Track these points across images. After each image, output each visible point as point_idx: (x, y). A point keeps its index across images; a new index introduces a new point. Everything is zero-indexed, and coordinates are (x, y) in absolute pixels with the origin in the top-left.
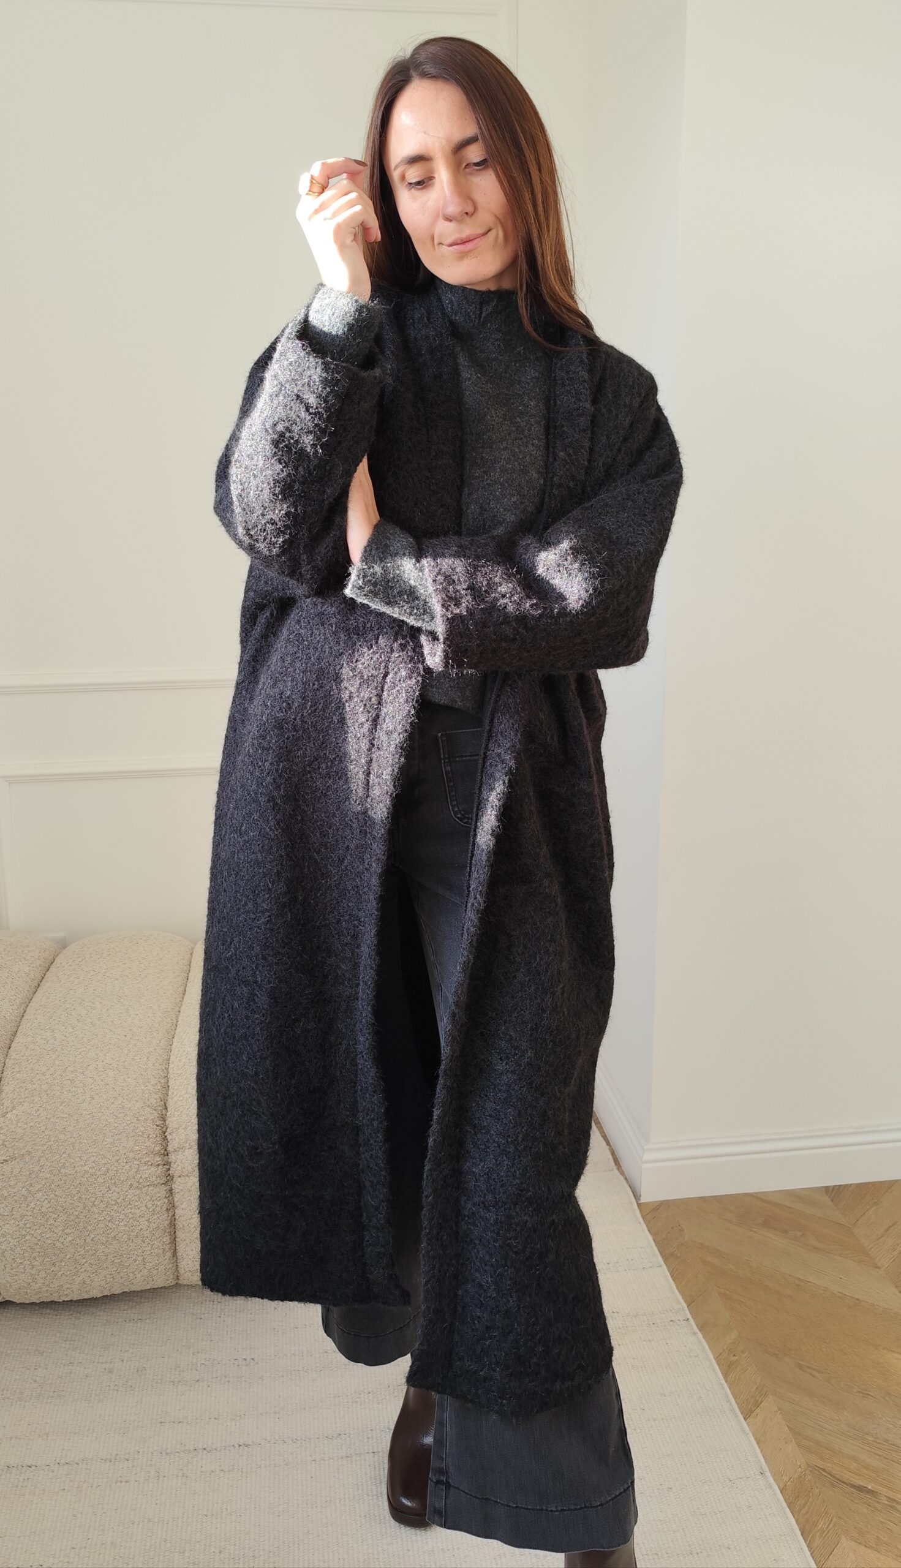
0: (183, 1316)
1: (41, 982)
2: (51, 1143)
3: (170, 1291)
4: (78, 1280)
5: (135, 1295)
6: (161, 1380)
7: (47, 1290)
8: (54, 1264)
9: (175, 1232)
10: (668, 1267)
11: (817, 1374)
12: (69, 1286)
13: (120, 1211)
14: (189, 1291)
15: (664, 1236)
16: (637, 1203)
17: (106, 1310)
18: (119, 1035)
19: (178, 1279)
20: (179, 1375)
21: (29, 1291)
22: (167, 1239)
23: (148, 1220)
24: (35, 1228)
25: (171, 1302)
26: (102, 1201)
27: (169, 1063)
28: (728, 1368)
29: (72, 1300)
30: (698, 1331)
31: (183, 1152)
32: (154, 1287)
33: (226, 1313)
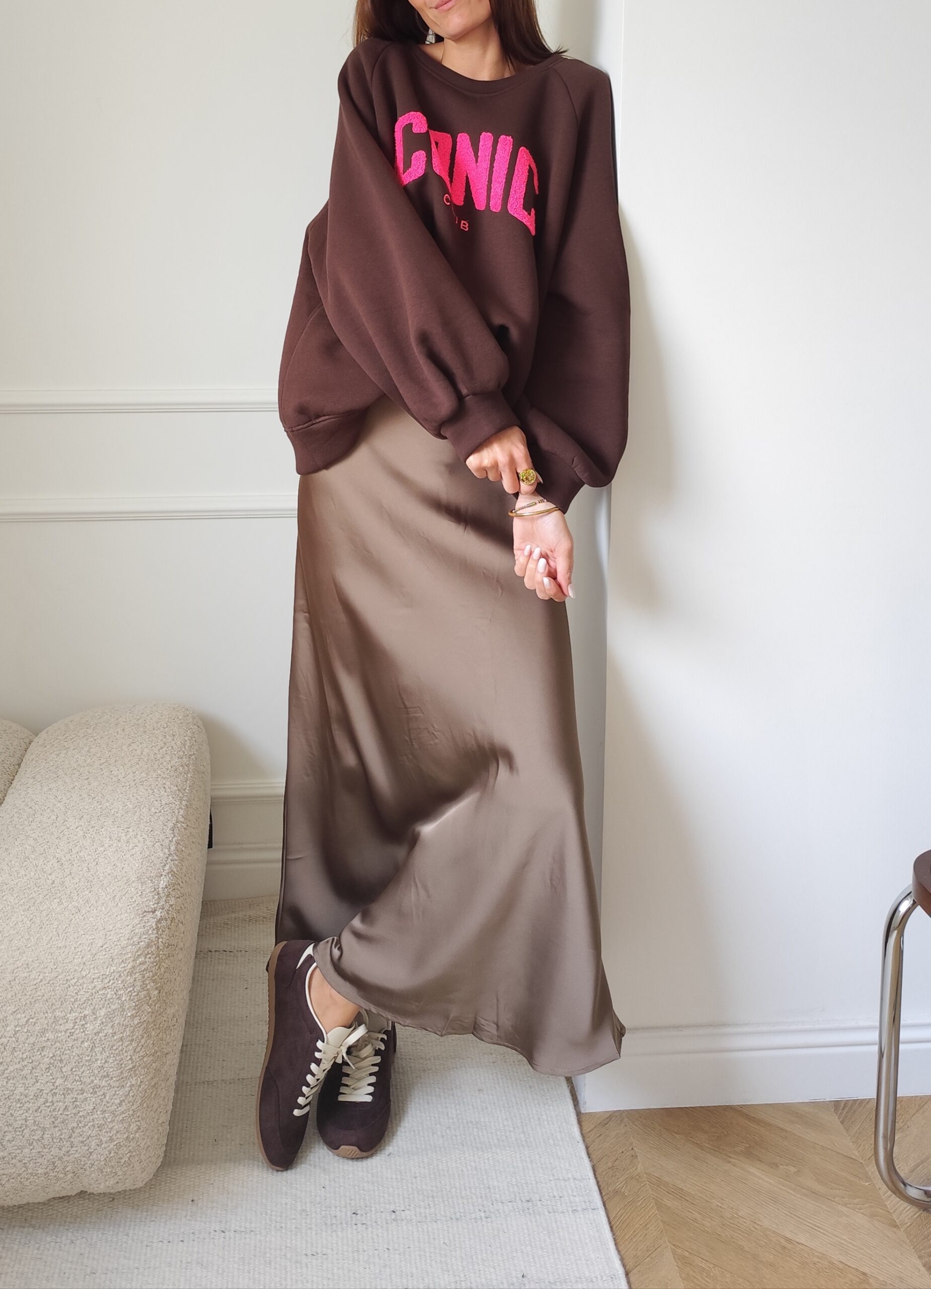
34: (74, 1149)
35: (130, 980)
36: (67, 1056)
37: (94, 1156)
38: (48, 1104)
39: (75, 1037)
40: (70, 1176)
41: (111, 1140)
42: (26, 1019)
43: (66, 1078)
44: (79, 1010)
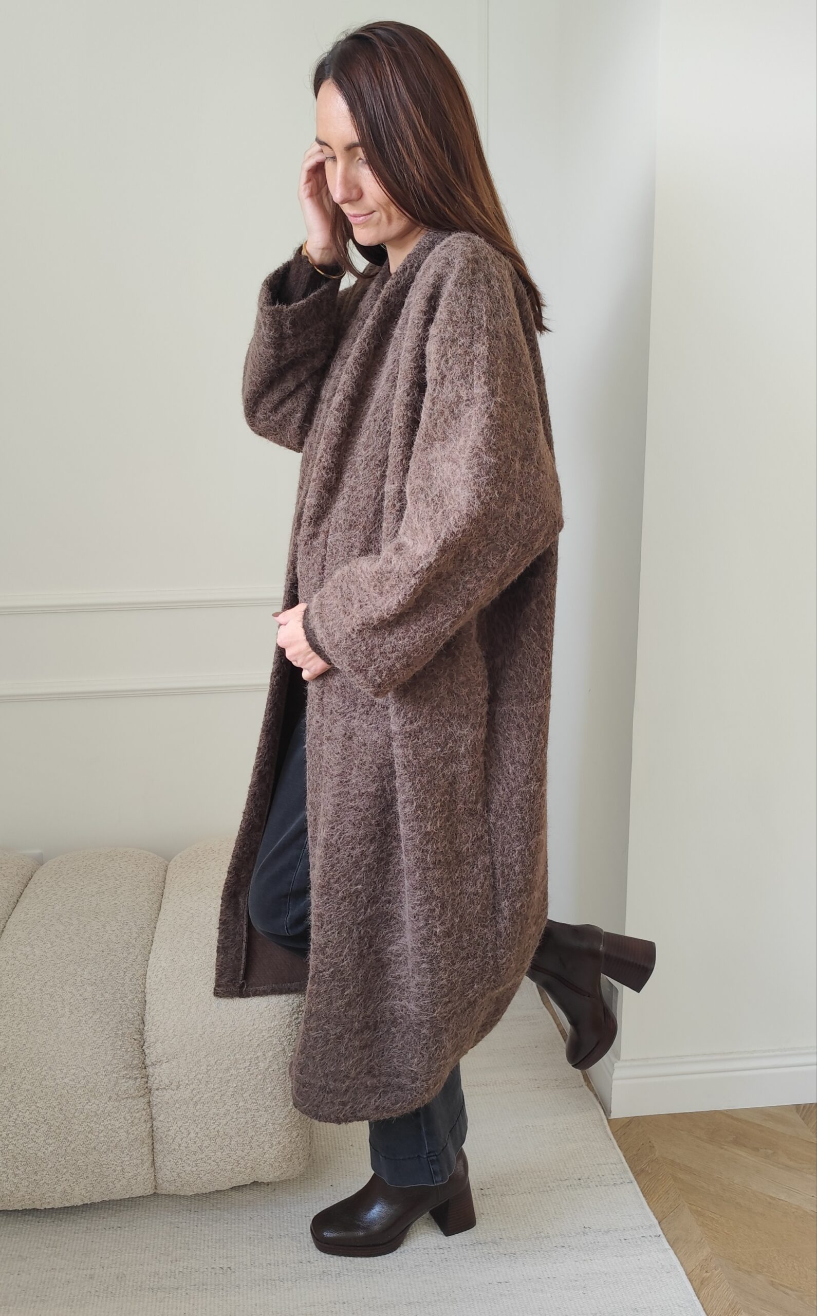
0: (161, 1224)
1: (20, 897)
2: (32, 1056)
3: (149, 1200)
4: (59, 1189)
5: (115, 1203)
6: (141, 1286)
7: (29, 1198)
9: (153, 1144)
10: (638, 1183)
11: (790, 1292)
12: (50, 1194)
13: (99, 1123)
14: (167, 1201)
15: (635, 1153)
16: (607, 1119)
17: (87, 1217)
18: (96, 950)
19: (156, 1188)
20: (158, 1282)
22: (146, 1150)
23: (127, 1132)
24: (17, 1138)
25: (149, 1210)
26: (82, 1113)
27: (145, 979)
28: (699, 1285)
29: (53, 1208)
30: (670, 1247)
31: (160, 1066)
32: (134, 1196)
33: (203, 1223)
34: (253, 1150)
35: (288, 1031)
36: (246, 1086)
37: (267, 1155)
38: (234, 1120)
39: (251, 1072)
40: (248, 1170)
41: (279, 1143)
42: (215, 1060)
43: (245, 1101)
44: (253, 1053)
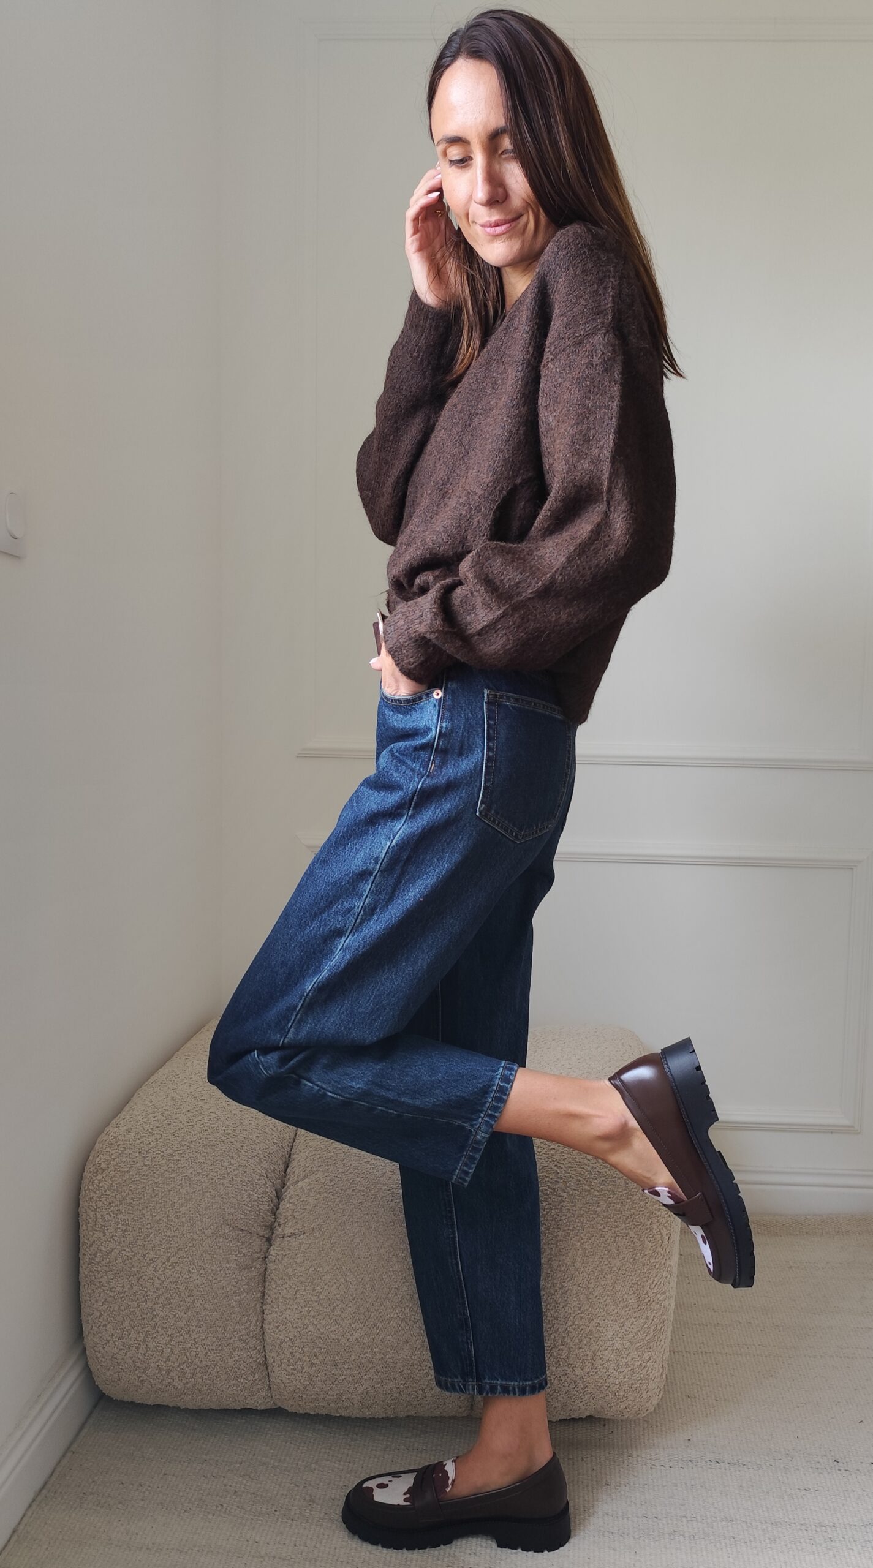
3: (462, 1422)
8: (336, 1366)
21: (304, 1396)
32: (445, 1415)
